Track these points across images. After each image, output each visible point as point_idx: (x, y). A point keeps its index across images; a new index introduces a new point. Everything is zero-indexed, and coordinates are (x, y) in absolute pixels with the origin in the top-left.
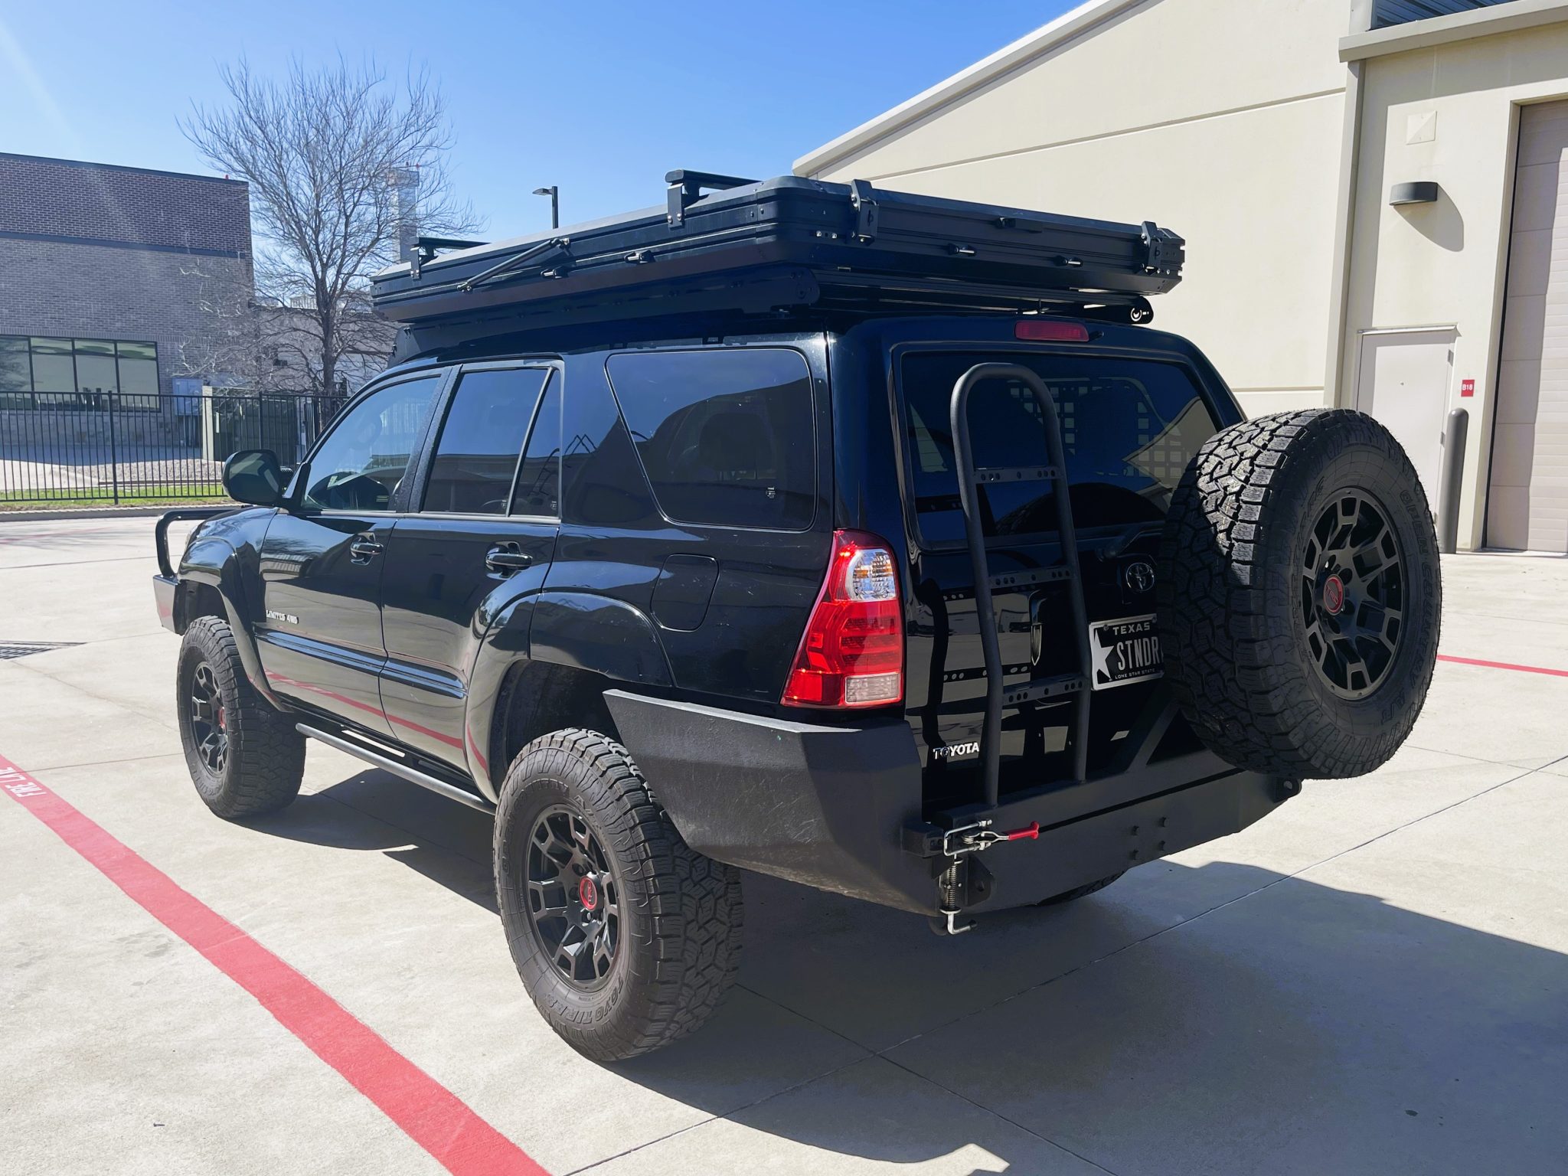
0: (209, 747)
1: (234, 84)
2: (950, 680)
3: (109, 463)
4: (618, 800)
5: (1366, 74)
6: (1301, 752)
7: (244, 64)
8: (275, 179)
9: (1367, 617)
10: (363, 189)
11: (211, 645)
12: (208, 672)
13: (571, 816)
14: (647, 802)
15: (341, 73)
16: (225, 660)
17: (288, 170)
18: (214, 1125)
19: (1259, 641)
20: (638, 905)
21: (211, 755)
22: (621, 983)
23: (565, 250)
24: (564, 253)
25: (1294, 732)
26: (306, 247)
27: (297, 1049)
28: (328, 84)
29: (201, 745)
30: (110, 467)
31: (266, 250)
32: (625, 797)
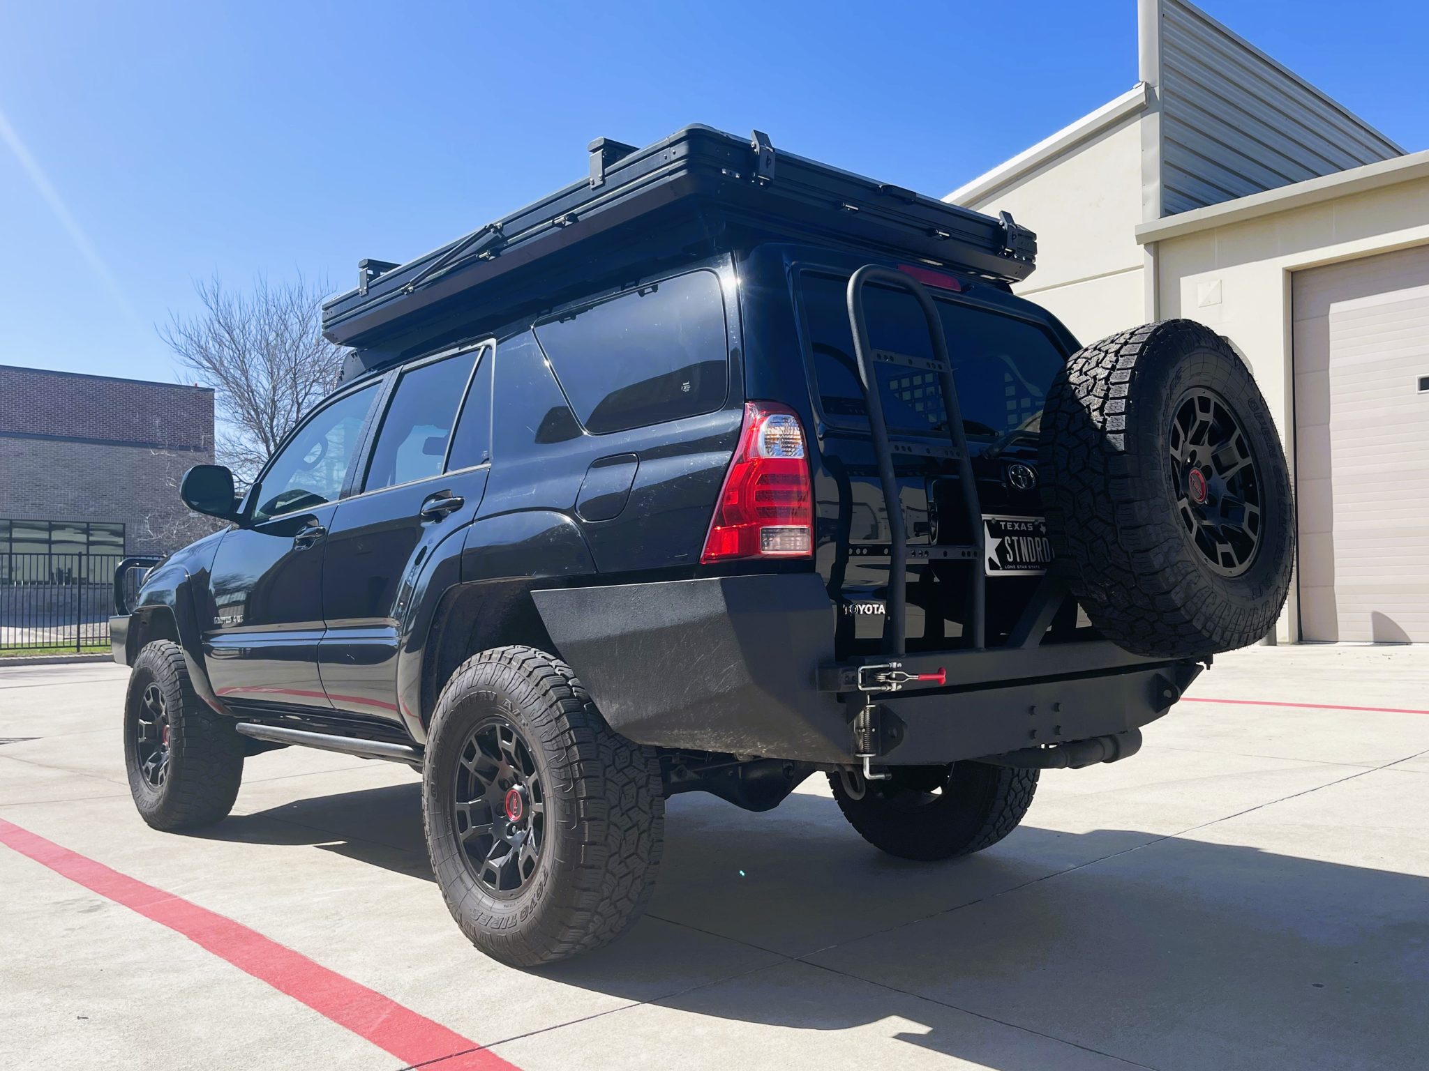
0: (151, 765)
1: (206, 295)
2: (854, 554)
3: (75, 624)
4: (544, 695)
5: (1160, 253)
6: (1183, 612)
7: (216, 279)
8: (238, 374)
9: (1229, 510)
10: (314, 381)
11: (159, 662)
12: (155, 691)
13: (498, 726)
14: (572, 695)
15: (299, 287)
16: (172, 674)
17: (250, 366)
18: (138, 1018)
19: (1136, 501)
20: (564, 791)
21: (153, 773)
22: (546, 875)
23: (498, 234)
24: (497, 236)
25: (1174, 591)
26: (261, 430)
27: (223, 967)
28: (288, 295)
29: (144, 765)
30: (75, 627)
31: (227, 434)
32: (551, 691)
